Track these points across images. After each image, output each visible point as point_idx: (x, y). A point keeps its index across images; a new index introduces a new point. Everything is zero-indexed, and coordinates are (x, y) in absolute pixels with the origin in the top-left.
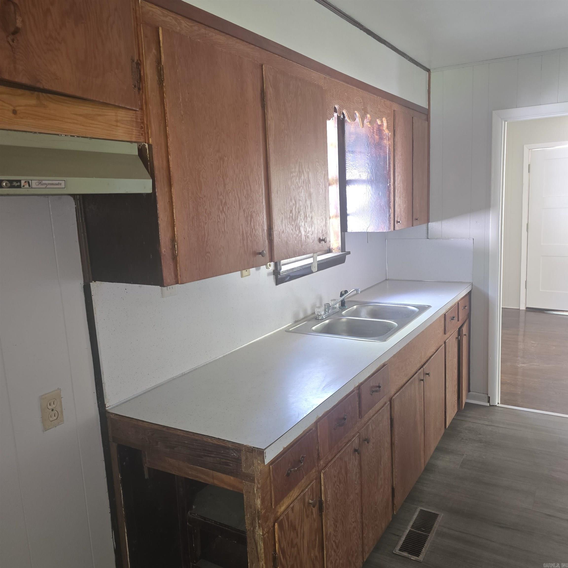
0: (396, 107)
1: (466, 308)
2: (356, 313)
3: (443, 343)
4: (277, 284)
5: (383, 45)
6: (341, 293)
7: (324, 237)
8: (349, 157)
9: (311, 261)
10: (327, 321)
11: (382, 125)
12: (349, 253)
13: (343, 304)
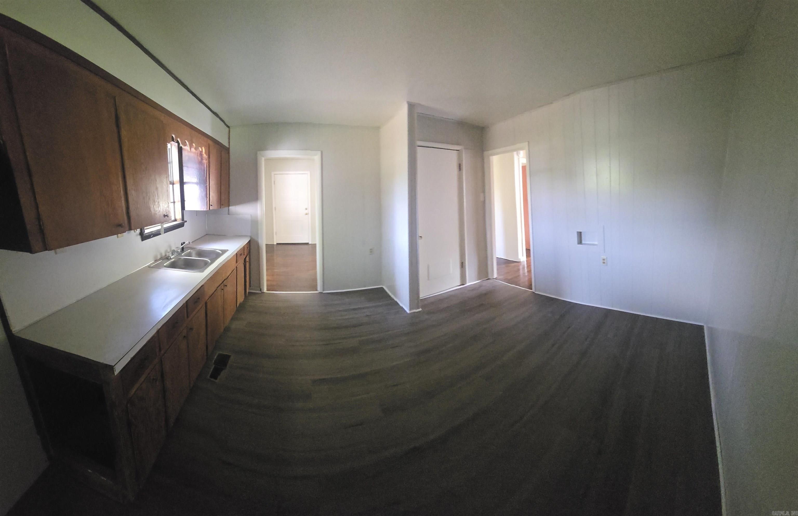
0: (210, 142)
1: (248, 248)
2: (190, 255)
3: (236, 268)
4: (142, 241)
5: (202, 104)
6: (182, 243)
7: (167, 214)
8: (185, 169)
9: (159, 228)
10: (173, 260)
11: (202, 152)
12: (186, 221)
13: (183, 249)
